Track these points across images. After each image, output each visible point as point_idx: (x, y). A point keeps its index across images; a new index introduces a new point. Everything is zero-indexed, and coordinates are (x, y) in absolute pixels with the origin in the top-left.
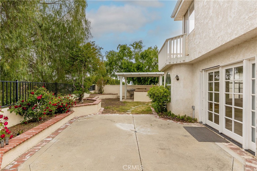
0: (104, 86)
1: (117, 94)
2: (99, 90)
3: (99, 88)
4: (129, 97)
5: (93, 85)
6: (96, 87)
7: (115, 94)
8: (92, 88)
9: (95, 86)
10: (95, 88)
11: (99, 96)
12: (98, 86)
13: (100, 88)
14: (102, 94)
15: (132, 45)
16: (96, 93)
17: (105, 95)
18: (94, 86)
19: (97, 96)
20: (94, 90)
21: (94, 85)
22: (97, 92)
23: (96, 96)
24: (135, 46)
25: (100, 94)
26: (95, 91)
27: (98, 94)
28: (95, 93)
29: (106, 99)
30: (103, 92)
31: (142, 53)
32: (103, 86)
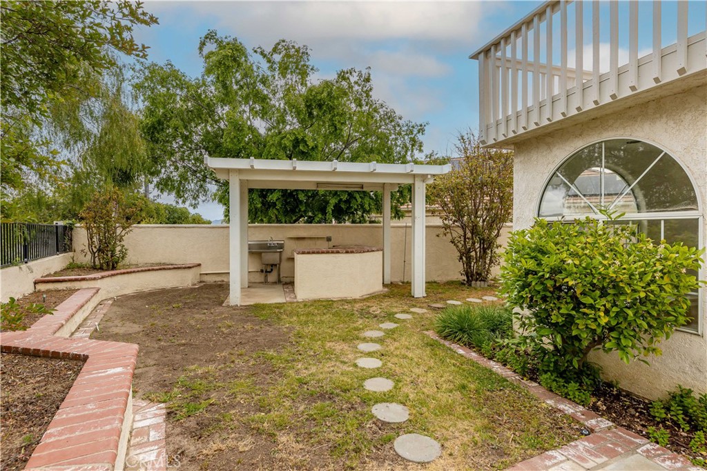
0: (124, 228)
1: (199, 265)
2: (99, 250)
3: (95, 239)
4: (259, 278)
5: (61, 223)
6: (81, 236)
7: (190, 268)
8: (52, 242)
9: (71, 229)
10: (71, 240)
11: (98, 284)
12: (88, 229)
13: (100, 241)
14: (114, 268)
15: (262, 53)
16: (81, 268)
17: (133, 275)
18: (68, 229)
19: (84, 284)
20: (65, 251)
21: (65, 227)
22: (87, 259)
23: (77, 285)
24: (277, 58)
25: (101, 269)
26: (71, 254)
27: (94, 268)
28: (72, 267)
29: (140, 296)
30: (123, 258)
31: (311, 90)
32: (119, 231)
